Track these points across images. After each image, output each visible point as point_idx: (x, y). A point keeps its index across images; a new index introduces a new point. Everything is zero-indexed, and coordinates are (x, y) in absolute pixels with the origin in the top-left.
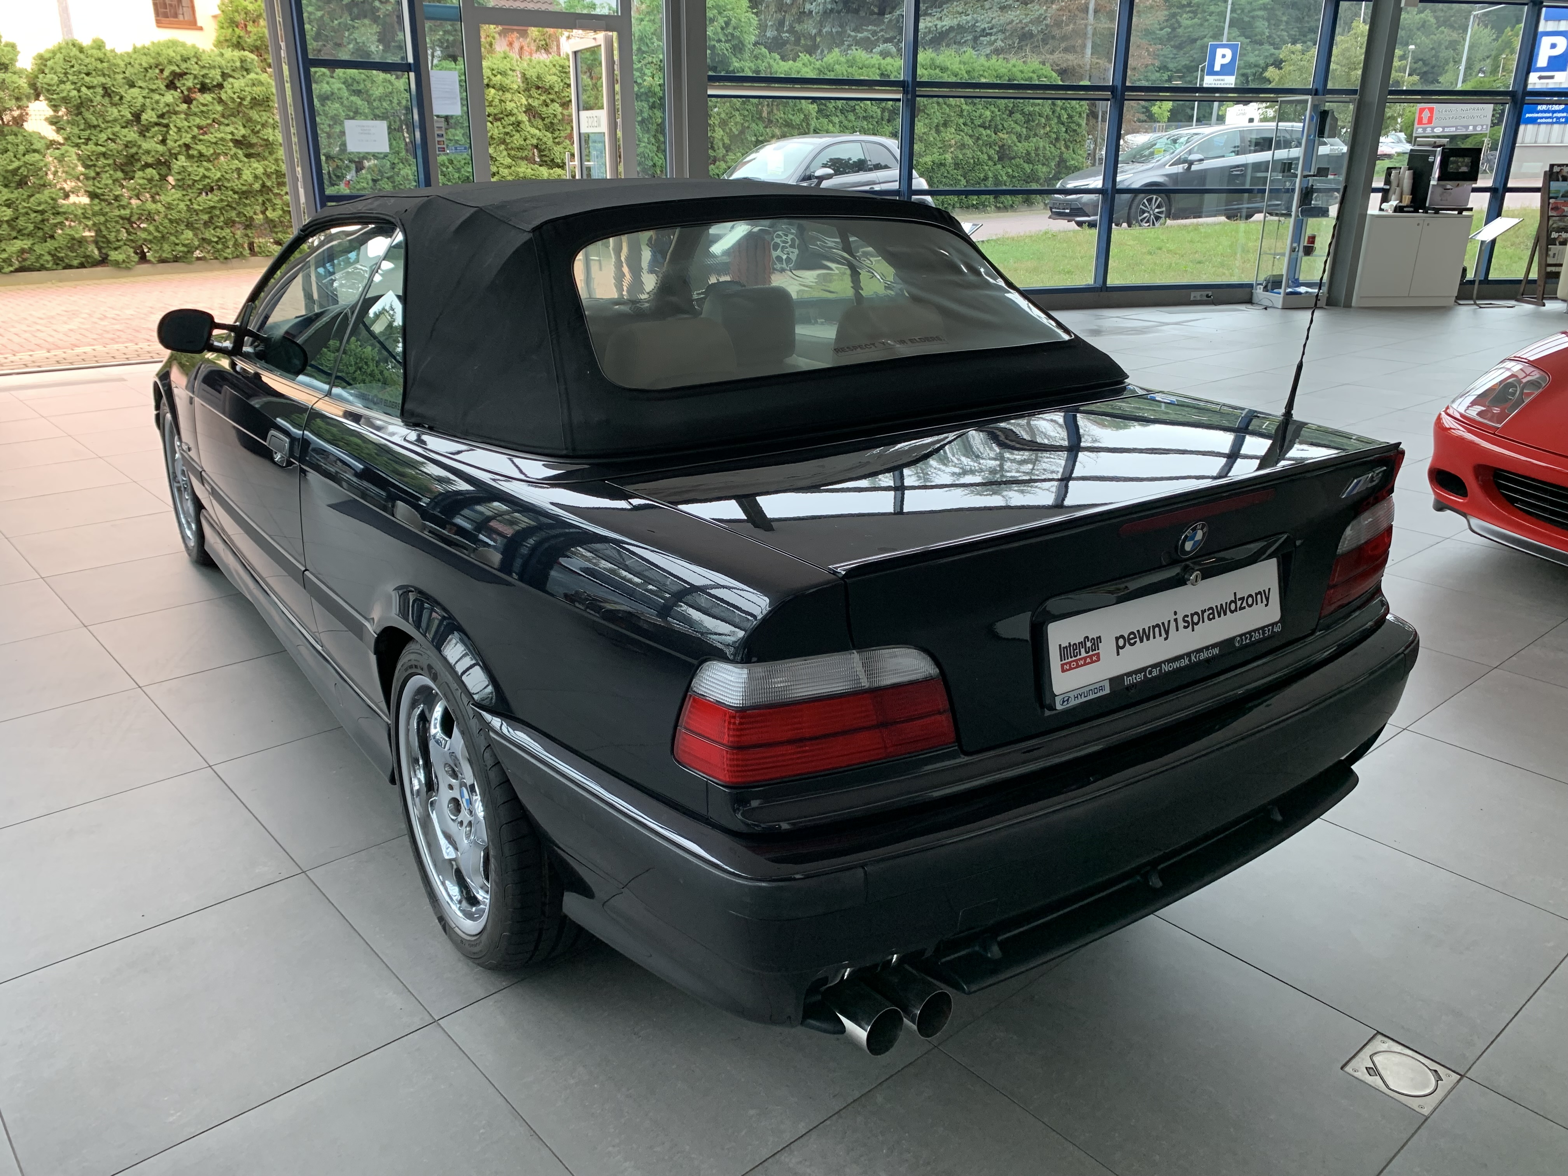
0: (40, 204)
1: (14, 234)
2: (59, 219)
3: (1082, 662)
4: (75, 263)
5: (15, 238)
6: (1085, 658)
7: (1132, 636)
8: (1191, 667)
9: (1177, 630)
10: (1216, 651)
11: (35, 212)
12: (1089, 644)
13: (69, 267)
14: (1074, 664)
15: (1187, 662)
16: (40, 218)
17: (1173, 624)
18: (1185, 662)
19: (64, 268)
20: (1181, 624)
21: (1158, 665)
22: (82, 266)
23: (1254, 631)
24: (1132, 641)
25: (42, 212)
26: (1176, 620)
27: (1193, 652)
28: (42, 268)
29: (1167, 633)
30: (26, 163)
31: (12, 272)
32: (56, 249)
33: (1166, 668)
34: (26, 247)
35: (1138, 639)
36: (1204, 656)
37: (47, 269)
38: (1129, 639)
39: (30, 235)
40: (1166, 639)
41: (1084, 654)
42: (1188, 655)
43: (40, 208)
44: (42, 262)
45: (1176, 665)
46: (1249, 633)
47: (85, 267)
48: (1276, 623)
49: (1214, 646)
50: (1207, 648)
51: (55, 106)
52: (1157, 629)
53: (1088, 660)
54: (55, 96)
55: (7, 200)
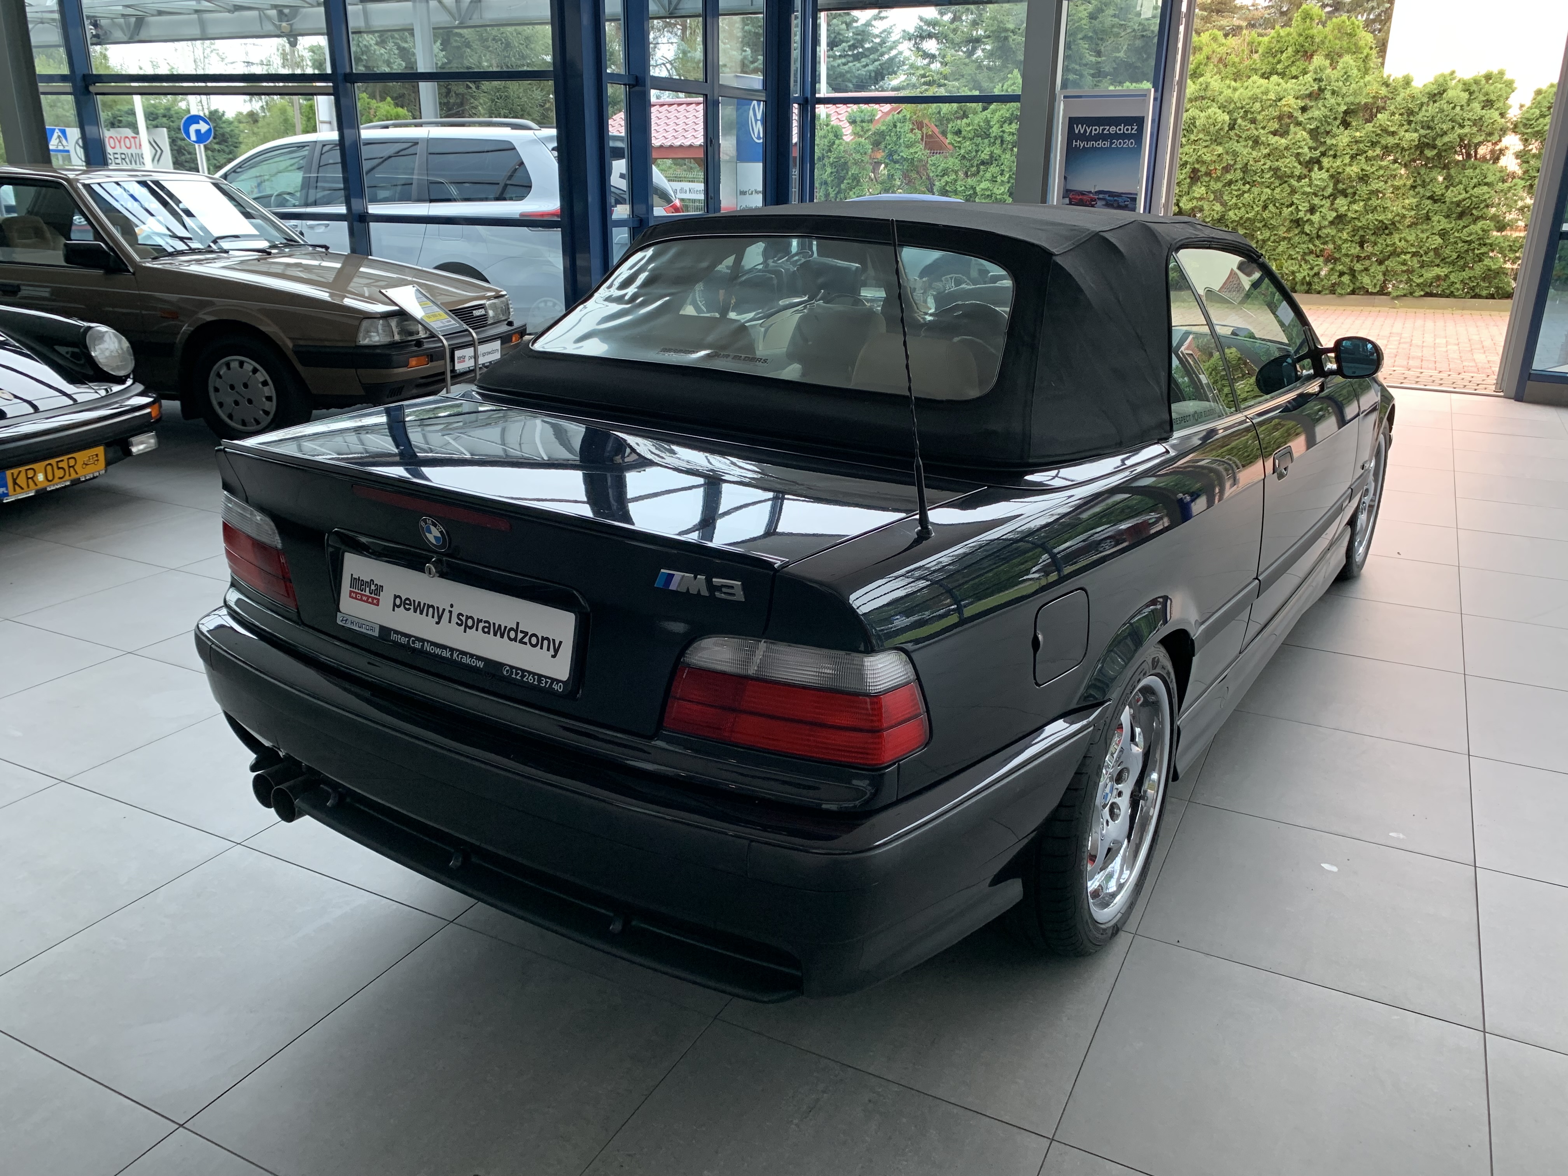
0: (1470, 234)
1: (1437, 261)
2: (1484, 249)
3: (364, 598)
4: (1484, 293)
5: (1438, 266)
6: (368, 597)
7: (408, 602)
8: (450, 662)
9: (450, 622)
10: (480, 664)
11: (1464, 242)
12: (373, 587)
13: (1477, 296)
14: (359, 596)
15: (448, 655)
16: (1466, 247)
17: (446, 614)
18: (446, 654)
19: (1472, 297)
20: (455, 619)
21: (423, 640)
22: (1492, 297)
23: (530, 673)
24: (407, 607)
25: (1469, 243)
26: (450, 612)
27: (457, 650)
28: (1451, 295)
29: (440, 618)
30: (1472, 195)
31: (1421, 296)
32: (1470, 278)
33: (428, 647)
34: (1443, 274)
35: (412, 607)
36: (466, 660)
37: (1455, 297)
38: (405, 604)
39: (1453, 263)
40: (438, 623)
41: (367, 593)
42: (452, 650)
43: (1468, 239)
44: (1452, 289)
45: (438, 651)
46: (523, 671)
47: (1494, 298)
48: (558, 681)
49: (479, 658)
50: (472, 656)
51: (1526, 140)
52: (431, 610)
53: (370, 600)
54: (1529, 130)
55: (1442, 230)
